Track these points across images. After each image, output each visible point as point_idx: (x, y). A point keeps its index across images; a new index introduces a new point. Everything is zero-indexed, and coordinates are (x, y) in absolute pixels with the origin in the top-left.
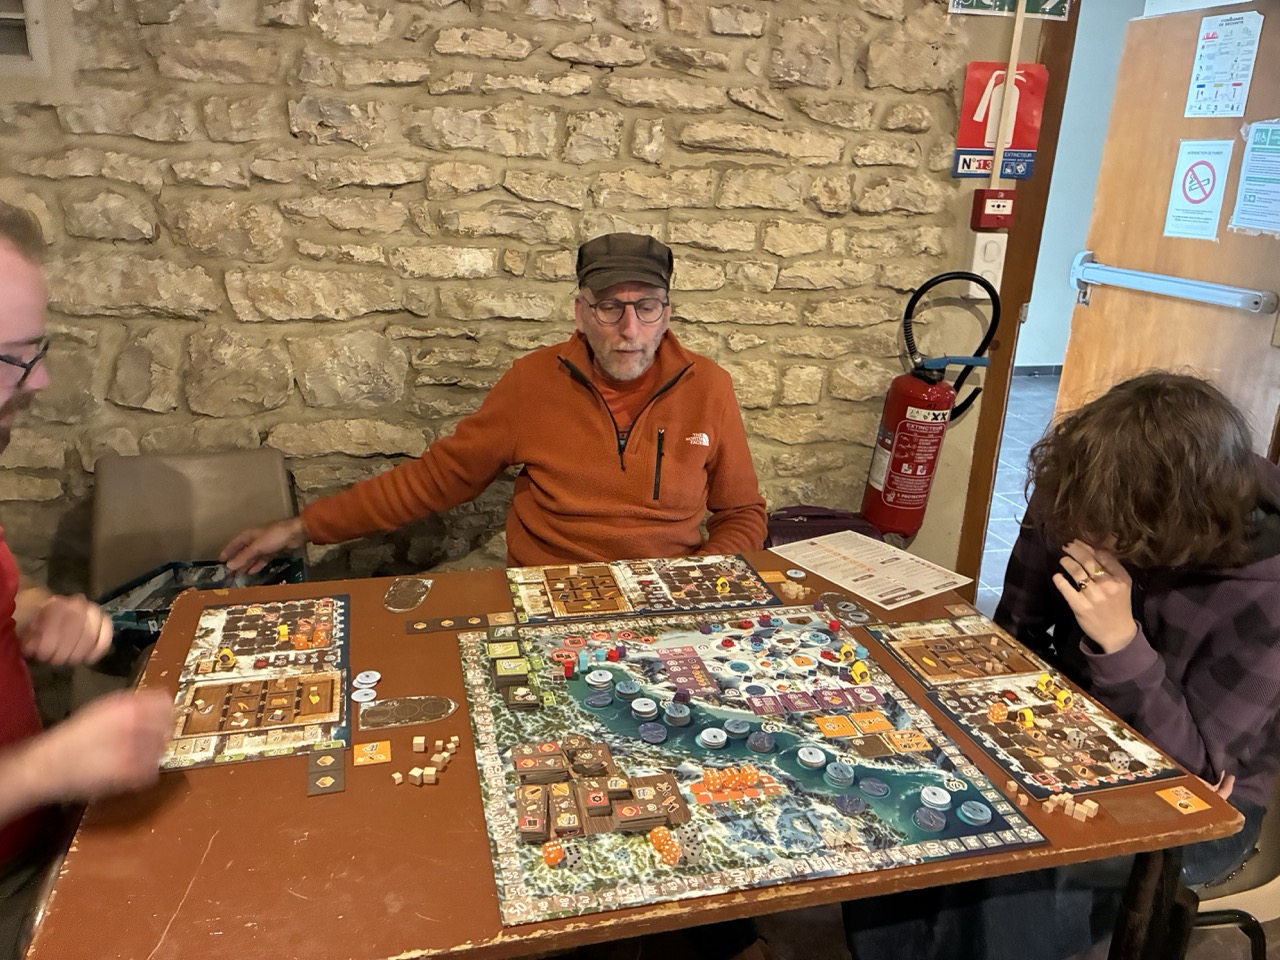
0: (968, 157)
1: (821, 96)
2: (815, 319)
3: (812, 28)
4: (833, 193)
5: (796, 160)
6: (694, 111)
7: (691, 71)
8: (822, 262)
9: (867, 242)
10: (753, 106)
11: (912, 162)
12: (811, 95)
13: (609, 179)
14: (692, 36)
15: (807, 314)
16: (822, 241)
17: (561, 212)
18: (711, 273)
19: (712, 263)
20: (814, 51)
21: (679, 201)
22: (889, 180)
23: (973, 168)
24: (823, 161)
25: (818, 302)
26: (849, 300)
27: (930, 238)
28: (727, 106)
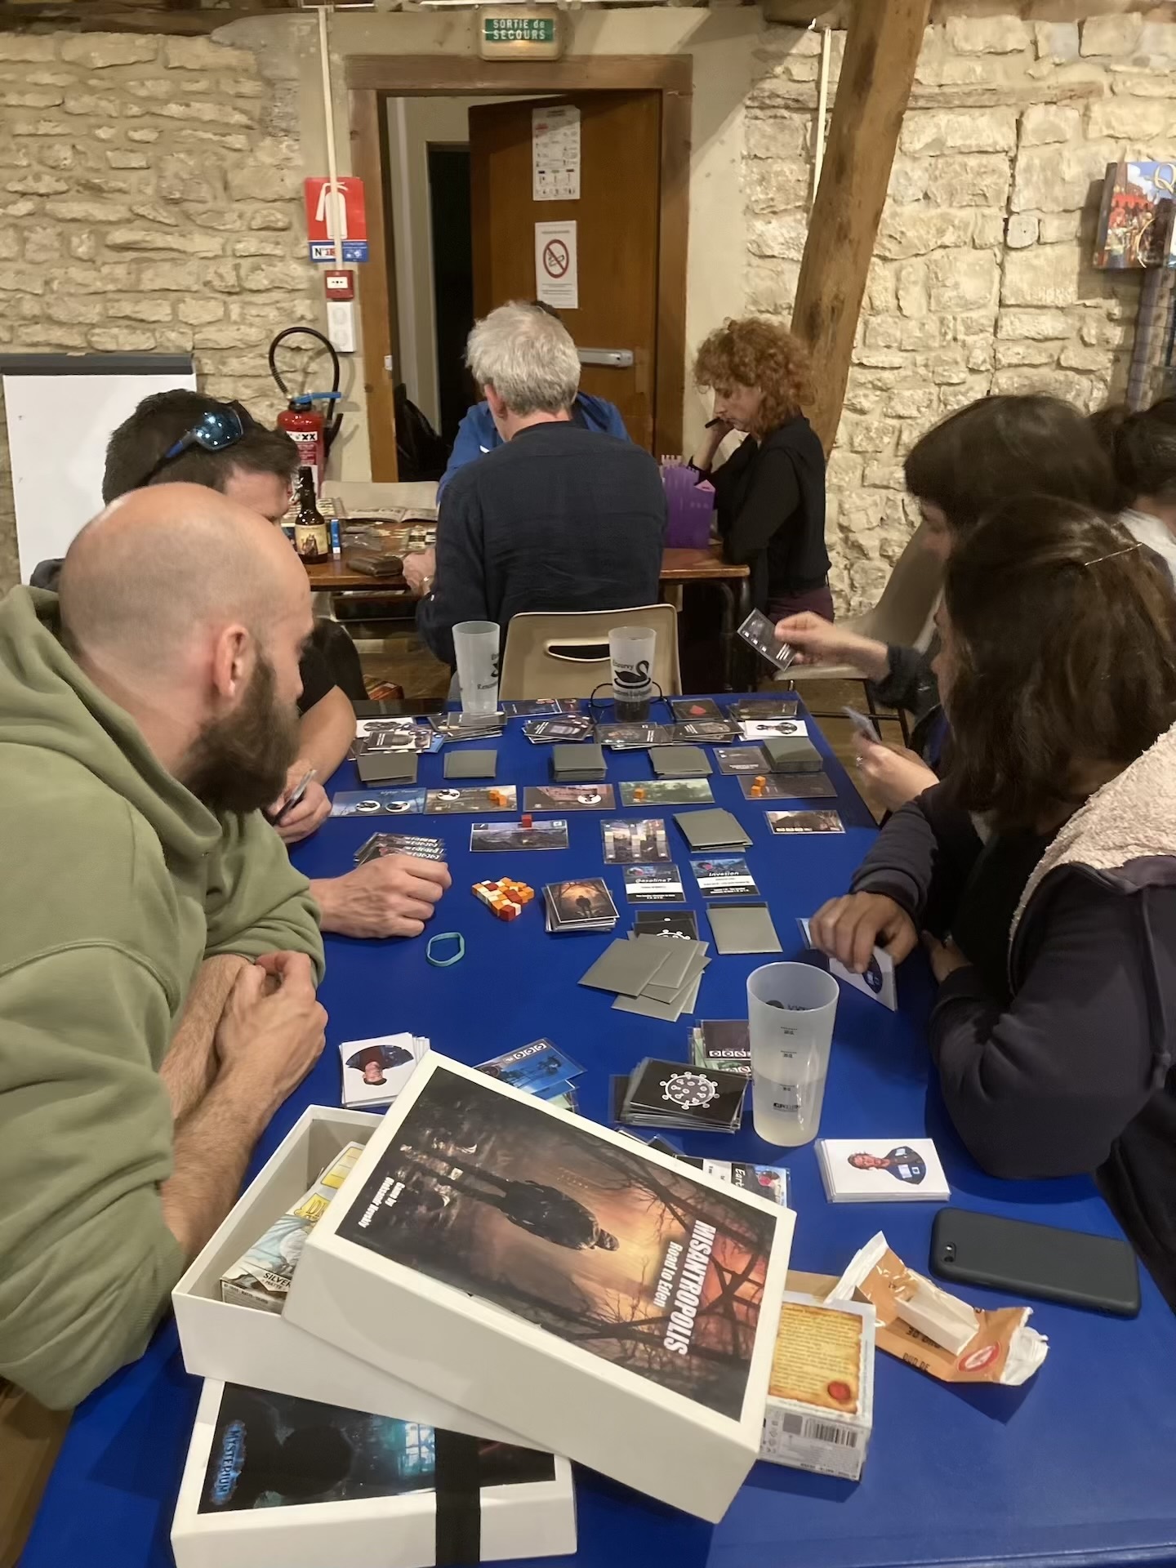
0: (318, 247)
1: (200, 207)
2: (225, 370)
3: (182, 161)
4: (221, 277)
5: (193, 254)
6: (110, 223)
7: (105, 195)
8: (223, 328)
9: (254, 312)
10: (151, 217)
11: (278, 252)
12: (192, 207)
13: (58, 272)
14: (97, 170)
15: (221, 367)
16: (220, 312)
17: (28, 297)
18: (143, 338)
19: (144, 331)
20: (185, 176)
21: (111, 287)
22: (263, 266)
23: (324, 255)
24: (210, 255)
25: (228, 357)
26: (251, 355)
27: (303, 308)
28: (133, 218)
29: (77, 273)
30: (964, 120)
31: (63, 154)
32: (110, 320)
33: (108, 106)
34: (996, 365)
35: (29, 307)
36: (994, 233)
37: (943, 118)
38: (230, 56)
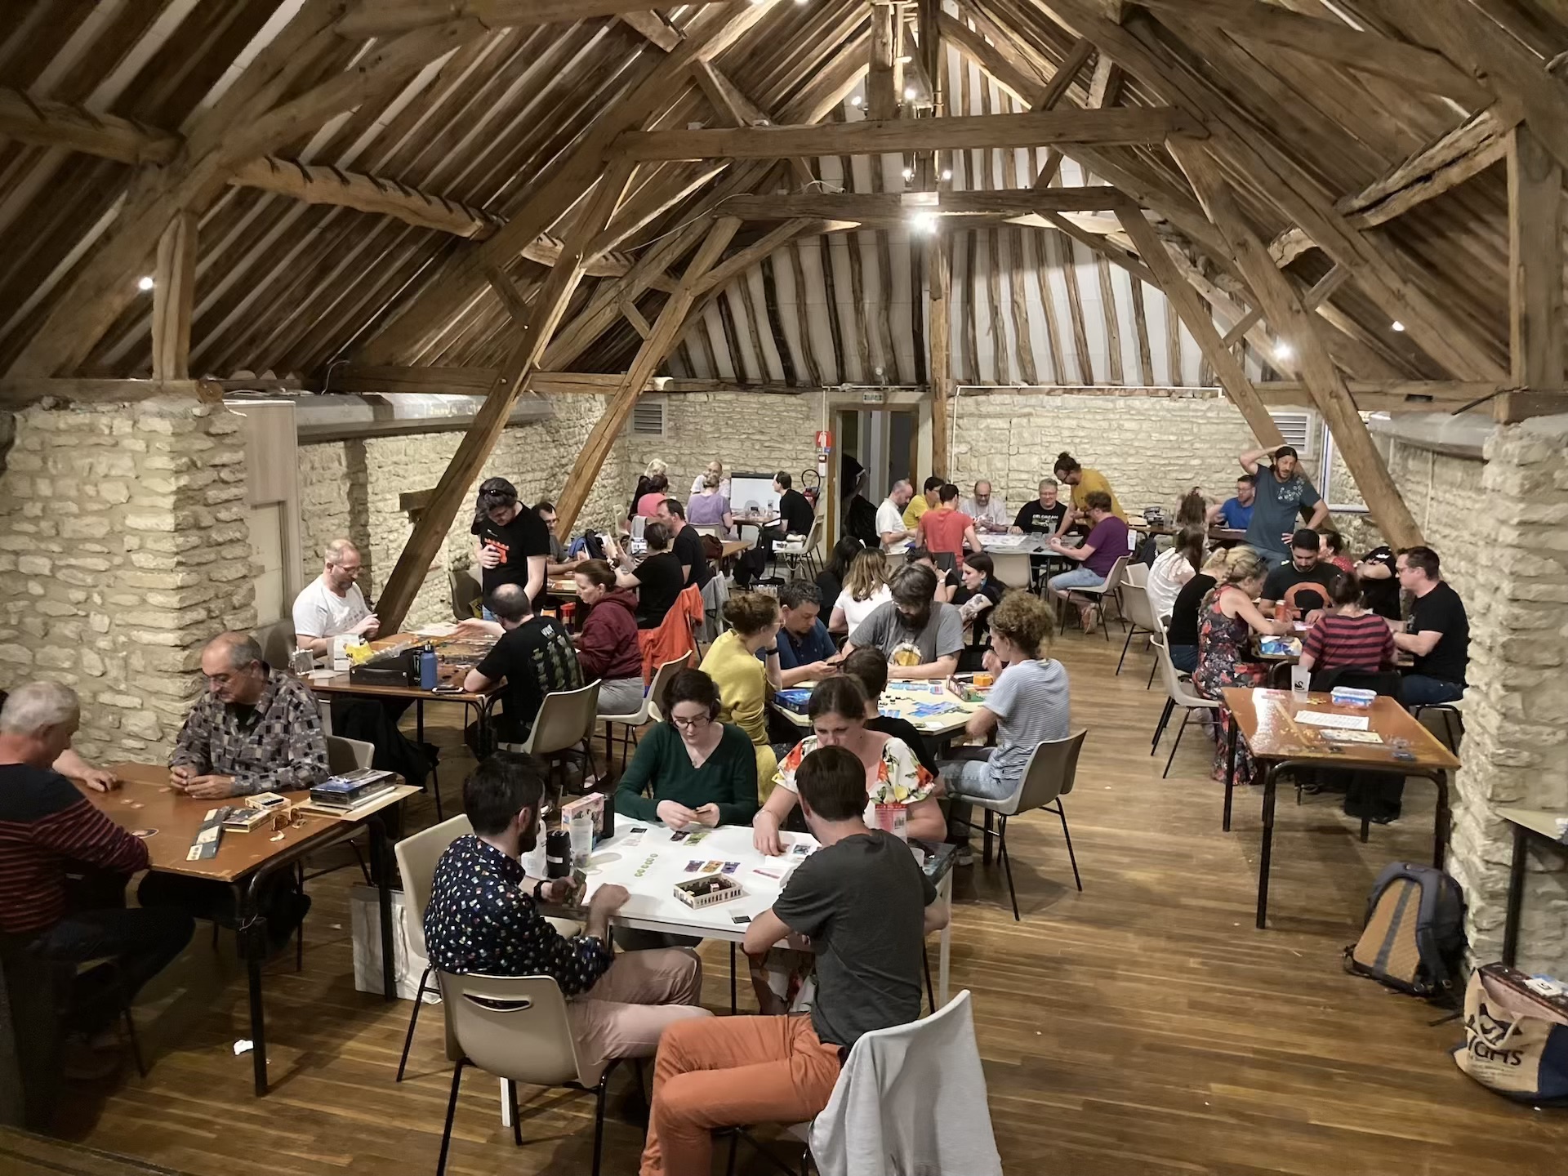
0: (818, 449)
1: (789, 438)
3: (785, 426)
4: (792, 455)
5: (785, 449)
6: (765, 441)
7: (765, 434)
10: (775, 440)
11: (808, 449)
12: (786, 438)
13: (750, 453)
14: (764, 428)
20: (786, 430)
22: (803, 453)
23: (819, 451)
24: (790, 449)
27: (813, 464)
28: (771, 440)
29: (754, 453)
30: (994, 421)
31: (756, 424)
32: (762, 465)
33: (769, 413)
34: (1008, 488)
35: (742, 461)
36: (1005, 450)
37: (989, 420)
38: (801, 402)
